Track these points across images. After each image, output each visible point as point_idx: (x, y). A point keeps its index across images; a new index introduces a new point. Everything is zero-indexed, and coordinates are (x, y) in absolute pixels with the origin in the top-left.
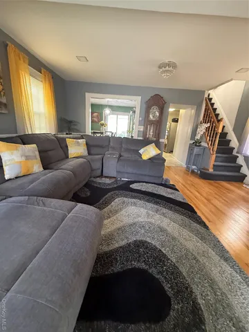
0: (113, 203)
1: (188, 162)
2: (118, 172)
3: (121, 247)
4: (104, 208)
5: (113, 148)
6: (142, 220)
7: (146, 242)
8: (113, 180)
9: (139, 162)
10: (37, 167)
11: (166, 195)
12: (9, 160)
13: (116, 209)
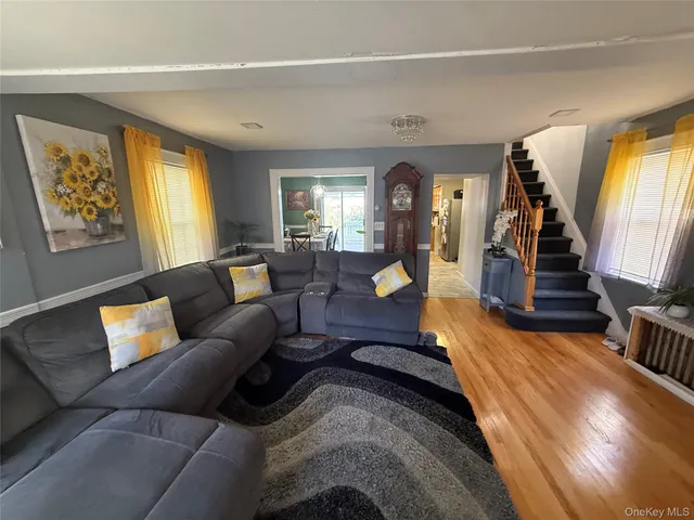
0: (309, 399)
1: (484, 288)
2: (330, 325)
3: (303, 503)
4: (289, 412)
5: (322, 274)
6: (358, 439)
7: (354, 491)
8: (319, 342)
9: (369, 303)
10: (168, 340)
11: (419, 376)
12: (119, 337)
13: (314, 412)
